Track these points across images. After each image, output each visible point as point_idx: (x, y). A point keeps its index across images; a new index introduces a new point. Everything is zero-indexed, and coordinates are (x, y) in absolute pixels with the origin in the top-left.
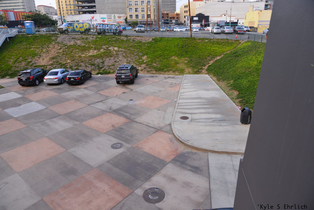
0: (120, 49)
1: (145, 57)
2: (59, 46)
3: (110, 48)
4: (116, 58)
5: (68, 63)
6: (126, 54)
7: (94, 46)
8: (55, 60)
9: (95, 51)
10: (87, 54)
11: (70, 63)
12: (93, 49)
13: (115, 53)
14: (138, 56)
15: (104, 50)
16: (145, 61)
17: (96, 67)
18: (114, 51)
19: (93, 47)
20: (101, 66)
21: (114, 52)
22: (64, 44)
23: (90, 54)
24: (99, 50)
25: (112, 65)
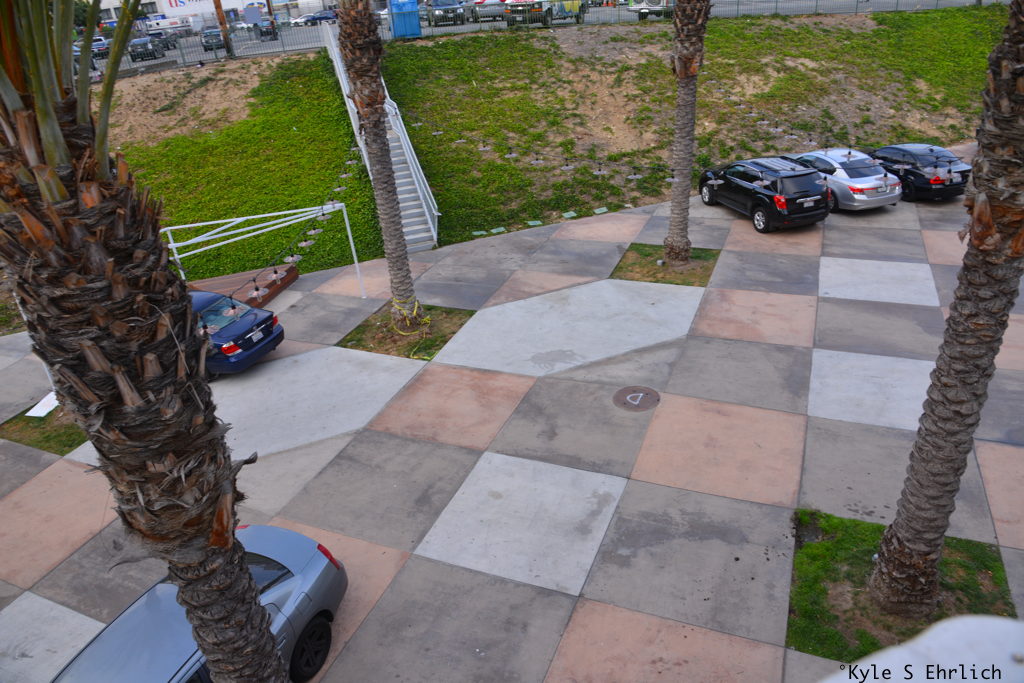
0: (823, 62)
1: (922, 85)
2: (601, 72)
3: (790, 63)
4: (846, 97)
5: (717, 132)
6: (860, 79)
7: (732, 62)
8: (654, 128)
9: (756, 78)
10: (738, 89)
11: (721, 129)
12: (740, 73)
13: (820, 78)
14: (899, 82)
15: (779, 72)
16: (938, 97)
17: (821, 133)
18: (815, 73)
19: (733, 65)
20: (836, 129)
21: (816, 77)
22: (614, 64)
23: (750, 91)
24: (758, 71)
25: (864, 123)
